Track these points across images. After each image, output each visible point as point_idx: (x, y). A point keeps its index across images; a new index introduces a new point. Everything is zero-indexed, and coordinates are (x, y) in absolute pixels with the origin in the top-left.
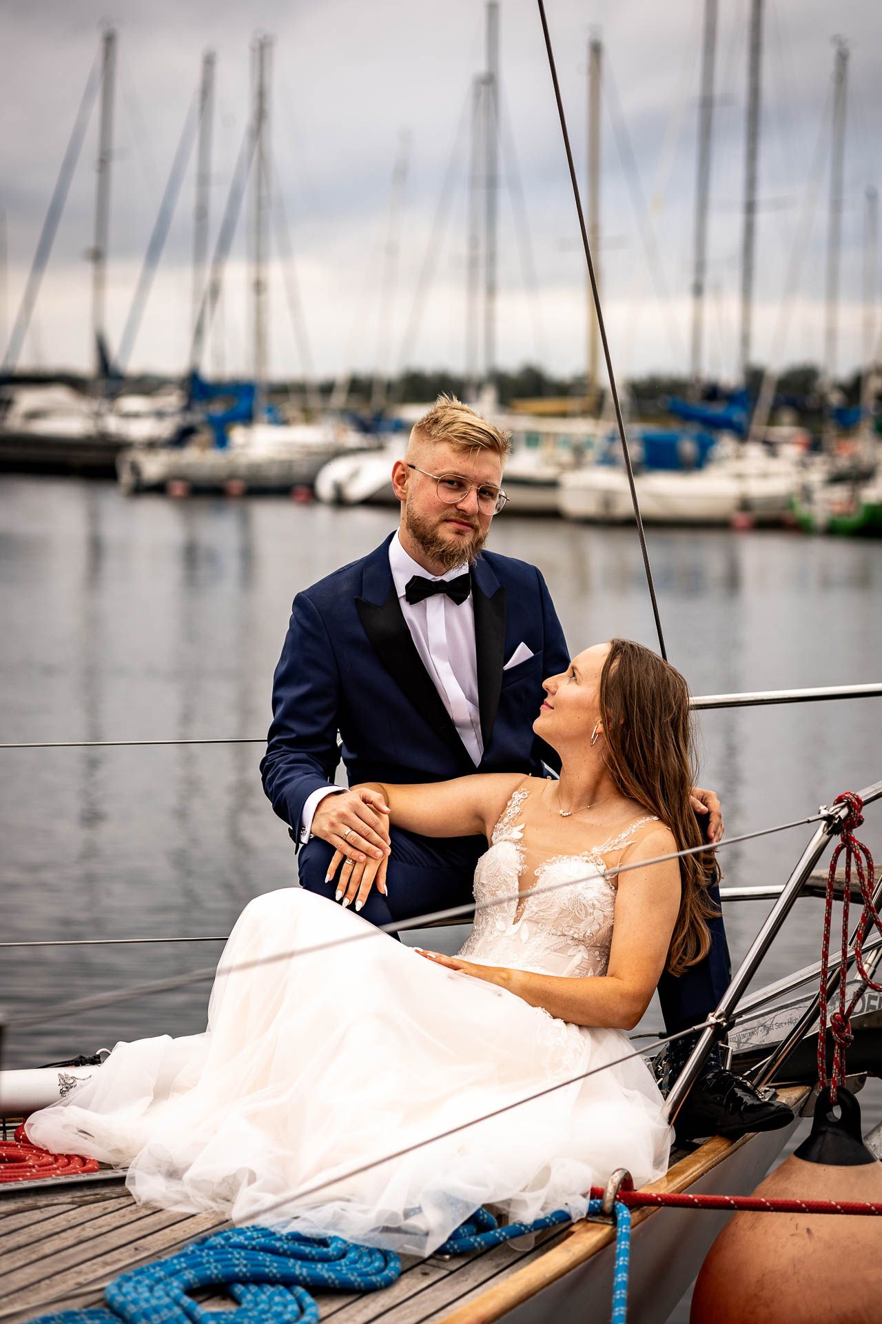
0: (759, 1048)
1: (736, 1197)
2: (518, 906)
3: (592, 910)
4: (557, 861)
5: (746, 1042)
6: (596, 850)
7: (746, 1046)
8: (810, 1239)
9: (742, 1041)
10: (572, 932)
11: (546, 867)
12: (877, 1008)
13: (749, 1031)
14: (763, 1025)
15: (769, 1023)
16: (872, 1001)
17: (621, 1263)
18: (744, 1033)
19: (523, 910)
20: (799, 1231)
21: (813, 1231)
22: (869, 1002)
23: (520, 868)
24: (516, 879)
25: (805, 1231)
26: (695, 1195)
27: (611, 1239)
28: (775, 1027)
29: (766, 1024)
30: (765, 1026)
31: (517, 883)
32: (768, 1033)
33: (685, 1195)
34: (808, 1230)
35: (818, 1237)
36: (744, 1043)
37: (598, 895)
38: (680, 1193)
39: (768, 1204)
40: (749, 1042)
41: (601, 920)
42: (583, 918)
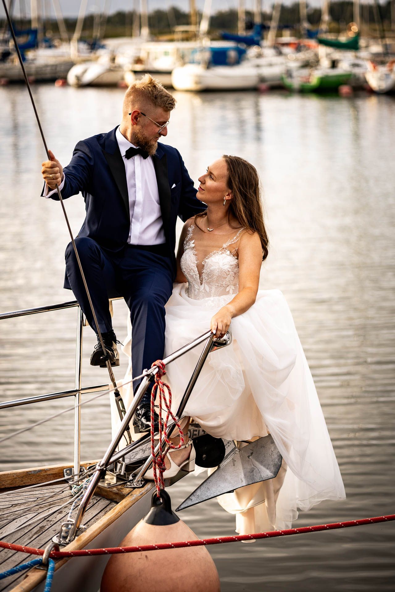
0: (140, 460)
1: (108, 549)
2: (200, 277)
3: (228, 273)
4: (210, 257)
5: (134, 458)
6: (225, 246)
7: (134, 460)
8: (147, 560)
9: (132, 457)
10: (224, 283)
11: (206, 260)
12: (197, 435)
13: (135, 453)
14: (142, 450)
15: (145, 448)
16: (195, 432)
17: (46, 590)
18: (133, 454)
19: (202, 279)
20: (142, 557)
21: (148, 557)
22: (193, 432)
23: (196, 262)
24: (196, 267)
25: (145, 556)
26: (89, 550)
27: (44, 578)
28: (147, 449)
29: (143, 449)
30: (143, 450)
31: (197, 269)
32: (144, 452)
33: (84, 550)
34: (146, 556)
35: (150, 559)
36: (132, 458)
37: (229, 266)
38: (81, 550)
39: (123, 550)
40: (135, 457)
41: (234, 275)
42: (226, 276)
